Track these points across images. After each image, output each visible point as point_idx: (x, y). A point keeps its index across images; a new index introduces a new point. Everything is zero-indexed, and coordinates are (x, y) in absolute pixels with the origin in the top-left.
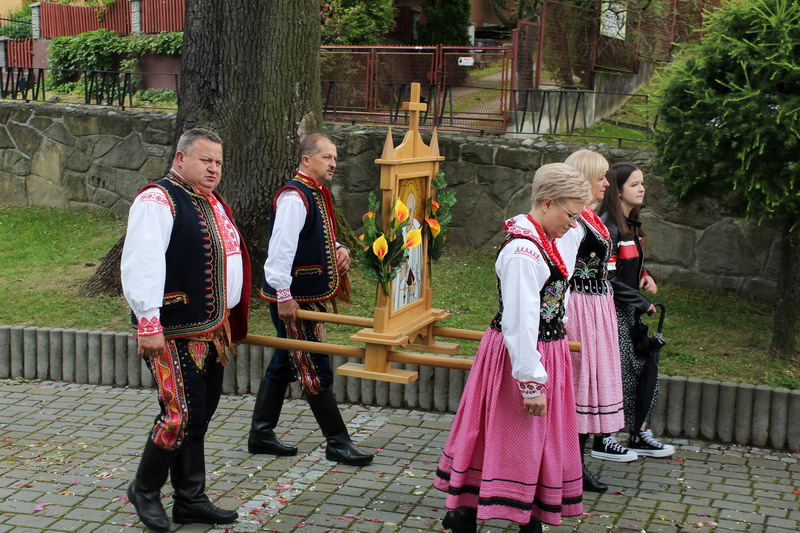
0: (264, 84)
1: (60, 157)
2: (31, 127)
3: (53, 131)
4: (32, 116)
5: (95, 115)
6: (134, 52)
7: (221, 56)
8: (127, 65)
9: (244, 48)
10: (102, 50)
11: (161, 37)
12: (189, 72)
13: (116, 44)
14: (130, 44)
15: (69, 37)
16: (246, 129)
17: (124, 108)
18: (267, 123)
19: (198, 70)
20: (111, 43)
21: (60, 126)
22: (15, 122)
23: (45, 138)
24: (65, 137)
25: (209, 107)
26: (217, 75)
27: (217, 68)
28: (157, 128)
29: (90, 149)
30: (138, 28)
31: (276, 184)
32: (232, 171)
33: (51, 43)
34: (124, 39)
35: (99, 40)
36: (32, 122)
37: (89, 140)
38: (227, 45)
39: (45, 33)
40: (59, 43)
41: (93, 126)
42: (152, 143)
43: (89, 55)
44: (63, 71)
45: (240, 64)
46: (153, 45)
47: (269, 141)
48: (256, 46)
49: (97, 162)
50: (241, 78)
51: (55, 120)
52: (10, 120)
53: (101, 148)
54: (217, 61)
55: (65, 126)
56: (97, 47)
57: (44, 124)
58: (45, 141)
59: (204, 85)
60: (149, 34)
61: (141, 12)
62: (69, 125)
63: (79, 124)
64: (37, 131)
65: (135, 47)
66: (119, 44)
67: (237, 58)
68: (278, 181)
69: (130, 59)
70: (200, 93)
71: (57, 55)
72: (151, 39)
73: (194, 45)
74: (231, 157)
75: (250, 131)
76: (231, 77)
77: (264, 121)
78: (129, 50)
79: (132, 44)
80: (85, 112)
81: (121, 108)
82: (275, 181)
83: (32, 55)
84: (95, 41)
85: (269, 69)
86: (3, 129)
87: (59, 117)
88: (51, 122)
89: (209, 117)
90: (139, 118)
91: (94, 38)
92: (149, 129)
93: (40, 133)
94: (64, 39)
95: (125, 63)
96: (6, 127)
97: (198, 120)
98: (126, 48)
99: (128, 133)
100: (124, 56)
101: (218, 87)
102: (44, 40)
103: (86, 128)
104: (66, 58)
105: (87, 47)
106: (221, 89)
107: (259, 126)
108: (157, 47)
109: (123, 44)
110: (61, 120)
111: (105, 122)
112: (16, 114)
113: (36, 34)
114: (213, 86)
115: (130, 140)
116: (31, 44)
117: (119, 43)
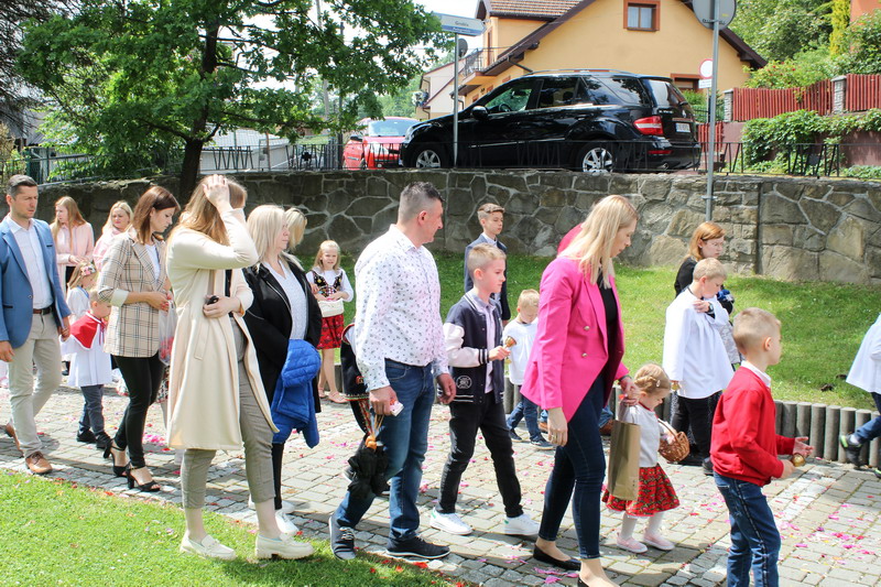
1: (862, 233)
2: (828, 202)
3: (854, 208)
4: (830, 192)
6: (838, 130)
10: (803, 129)
11: (872, 115)
13: (818, 123)
15: (766, 119)
20: (813, 123)
21: (864, 201)
22: (809, 198)
23: (844, 214)
24: (869, 213)
30: (841, 107)
33: (746, 125)
34: (826, 118)
35: (799, 120)
36: (830, 198)
39: (738, 116)
40: (755, 124)
43: (789, 134)
44: (757, 151)
46: (861, 122)
51: (857, 195)
52: (803, 196)
55: (870, 201)
56: (798, 127)
57: (844, 200)
58: (845, 217)
60: (854, 112)
61: (845, 91)
62: (875, 201)
64: (835, 206)
65: (839, 125)
66: (820, 122)
69: (833, 137)
71: (752, 136)
72: (857, 117)
78: (832, 128)
79: (835, 122)
84: (796, 121)
86: (796, 205)
87: (862, 192)
88: (853, 197)
91: (794, 118)
93: (839, 209)
94: (761, 120)
95: (830, 141)
96: (798, 203)
98: (829, 126)
100: (827, 134)
102: (736, 123)
104: (761, 138)
105: (786, 127)
108: (866, 124)
109: (825, 123)
110: (865, 196)
112: (812, 190)
113: (727, 118)
116: (722, 127)
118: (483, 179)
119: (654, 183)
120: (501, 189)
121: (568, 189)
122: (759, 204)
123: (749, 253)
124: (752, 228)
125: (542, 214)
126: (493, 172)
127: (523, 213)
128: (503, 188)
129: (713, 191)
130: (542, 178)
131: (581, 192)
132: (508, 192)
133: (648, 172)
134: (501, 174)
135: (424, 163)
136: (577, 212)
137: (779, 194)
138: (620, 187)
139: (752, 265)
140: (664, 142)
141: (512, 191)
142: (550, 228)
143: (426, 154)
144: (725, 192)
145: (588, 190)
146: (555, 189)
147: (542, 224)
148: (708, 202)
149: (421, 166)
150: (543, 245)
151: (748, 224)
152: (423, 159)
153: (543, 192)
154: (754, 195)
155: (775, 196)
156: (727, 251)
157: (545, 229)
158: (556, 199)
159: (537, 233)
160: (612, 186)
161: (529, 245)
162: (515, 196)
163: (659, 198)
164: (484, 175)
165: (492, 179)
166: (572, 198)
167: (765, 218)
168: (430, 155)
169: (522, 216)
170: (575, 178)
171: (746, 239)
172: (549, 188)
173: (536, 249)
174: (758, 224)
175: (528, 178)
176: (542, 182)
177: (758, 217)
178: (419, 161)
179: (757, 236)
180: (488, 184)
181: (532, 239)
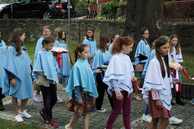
0: (147, 12)
1: (100, 32)
2: (93, 25)
3: (98, 26)
4: (93, 23)
5: (108, 22)
6: (121, 6)
7: (136, 5)
8: (119, 9)
9: (142, 3)
10: (113, 6)
12: (128, 10)
14: (119, 4)
15: (105, 3)
16: (143, 24)
17: (115, 20)
18: (148, 22)
19: (131, 9)
20: (115, 4)
21: (100, 25)
22: (89, 24)
23: (96, 28)
24: (101, 28)
25: (133, 19)
26: (135, 10)
27: (135, 9)
28: (123, 25)
29: (107, 30)
31: (150, 38)
32: (139, 35)
33: (101, 5)
34: (118, 3)
35: (112, 4)
36: (93, 24)
37: (107, 28)
38: (138, 2)
40: (103, 5)
41: (107, 25)
42: (121, 28)
43: (110, 7)
44: (104, 12)
45: (141, 7)
47: (149, 27)
48: (145, 2)
49: (108, 34)
50: (141, 11)
51: (99, 23)
52: (88, 24)
53: (109, 30)
54: (135, 7)
55: (101, 25)
56: (112, 5)
57: (96, 25)
58: (96, 29)
59: (132, 13)
60: (124, 1)
62: (102, 25)
63: (104, 24)
64: (94, 26)
65: (121, 5)
67: (140, 6)
68: (151, 37)
69: (119, 8)
70: (131, 15)
71: (102, 8)
72: (125, 3)
73: (130, 3)
74: (139, 31)
75: (144, 25)
76: (139, 11)
77: (147, 22)
78: (119, 6)
79: (120, 4)
80: (106, 21)
81: (114, 20)
82: (150, 37)
83: (97, 8)
85: (149, 8)
86: (87, 26)
87: (100, 23)
88: (98, 24)
89: (133, 21)
90: (118, 22)
91: (111, 3)
92: (121, 25)
93: (95, 27)
95: (118, 9)
97: (130, 22)
98: (118, 5)
99: (116, 26)
100: (118, 7)
101: (135, 13)
102: (99, 4)
103: (106, 25)
104: (104, 8)
105: (109, 5)
106: (136, 14)
107: (146, 23)
108: (126, 5)
109: (118, 4)
110: (100, 24)
111: (110, 24)
112: (90, 22)
113: (97, 3)
114: (134, 13)
115: (116, 28)
116: (96, 6)
117: (117, 4)
118: (17, 21)
119: (56, 22)
120: (21, 24)
121: (37, 24)
122: (80, 26)
123: (78, 38)
124: (78, 32)
125: (31, 30)
126: (19, 19)
127: (27, 30)
128: (22, 24)
129: (70, 23)
130: (31, 21)
131: (40, 24)
132: (23, 25)
133: (56, 19)
134: (21, 20)
135: (5, 17)
136: (39, 29)
137: (84, 24)
138: (49, 23)
139: (79, 41)
140: (63, 11)
141: (24, 24)
142: (33, 34)
143: (5, 15)
144: (72, 23)
145: (42, 23)
146: (34, 24)
147: (31, 33)
148: (69, 26)
149: (5, 18)
150: (32, 38)
151: (77, 31)
152: (5, 16)
153: (31, 24)
154: (78, 24)
155: (83, 24)
156: (73, 38)
157: (32, 34)
158: (34, 26)
159: (30, 35)
160: (47, 22)
161: (28, 38)
162: (25, 25)
163: (58, 25)
164: (17, 20)
165: (19, 21)
166: (38, 26)
167: (81, 30)
168: (6, 15)
169: (27, 31)
170: (39, 20)
171: (77, 35)
172: (33, 23)
173: (30, 39)
174: (80, 31)
175: (28, 21)
176: (31, 22)
177: (80, 29)
178: (4, 17)
179: (79, 34)
180: (18, 23)
181: (29, 36)
